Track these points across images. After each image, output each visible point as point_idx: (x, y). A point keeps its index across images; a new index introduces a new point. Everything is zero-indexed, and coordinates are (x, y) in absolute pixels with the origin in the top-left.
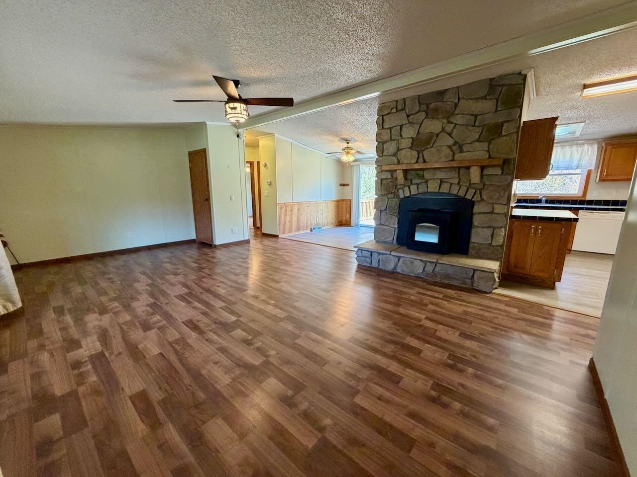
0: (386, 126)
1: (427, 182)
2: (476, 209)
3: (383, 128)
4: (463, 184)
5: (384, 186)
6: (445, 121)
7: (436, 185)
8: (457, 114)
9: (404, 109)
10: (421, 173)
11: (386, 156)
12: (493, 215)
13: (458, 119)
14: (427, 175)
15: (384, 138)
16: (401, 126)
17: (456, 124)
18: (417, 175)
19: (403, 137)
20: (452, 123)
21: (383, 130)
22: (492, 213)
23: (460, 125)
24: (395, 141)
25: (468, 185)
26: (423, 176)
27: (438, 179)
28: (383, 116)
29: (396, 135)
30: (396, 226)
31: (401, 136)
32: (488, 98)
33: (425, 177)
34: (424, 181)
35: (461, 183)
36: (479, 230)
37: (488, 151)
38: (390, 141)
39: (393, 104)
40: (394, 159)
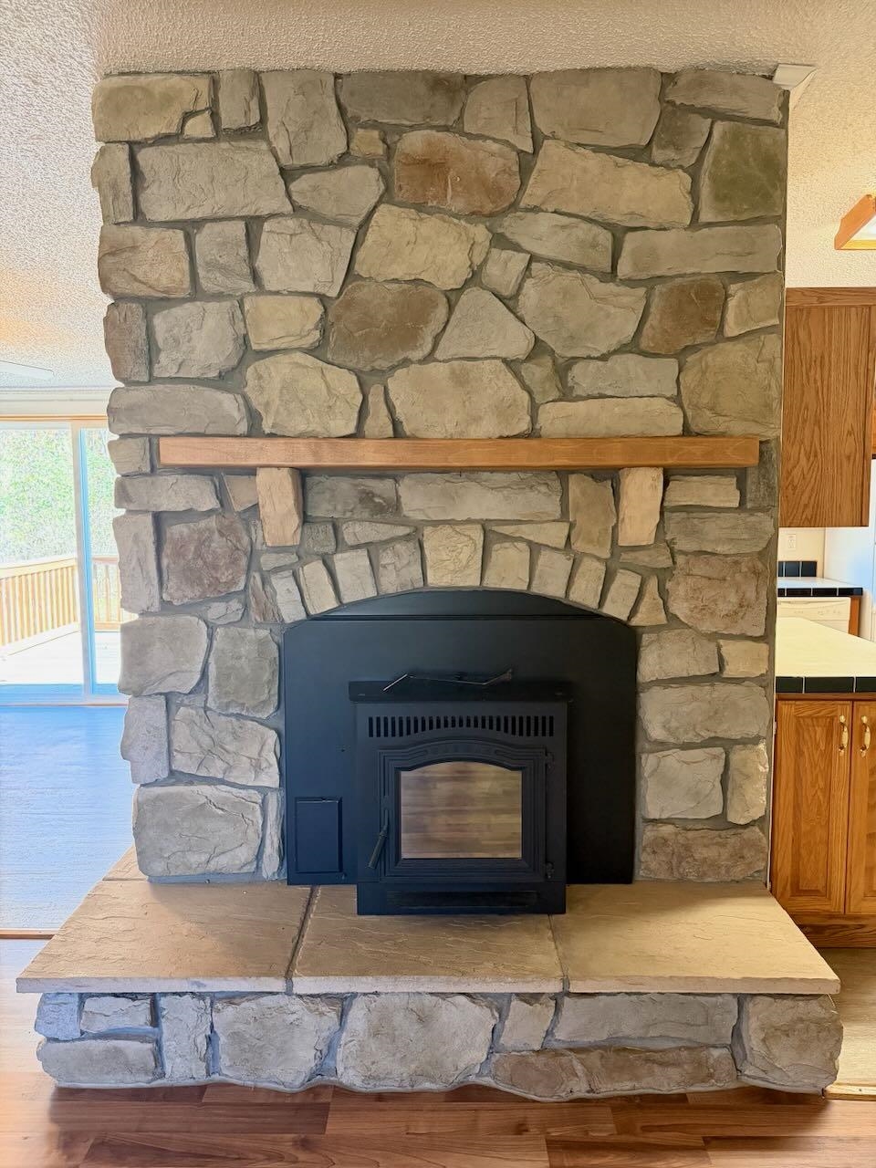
0: (159, 205)
1: (416, 538)
2: (651, 664)
3: (138, 216)
4: (590, 549)
5: (179, 553)
6: (480, 233)
7: (466, 552)
8: (535, 210)
9: (255, 131)
10: (383, 487)
11: (172, 380)
12: (722, 690)
13: (541, 234)
14: (416, 500)
15: (152, 278)
16: (253, 225)
17: (533, 258)
18: (366, 498)
19: (270, 285)
20: (517, 248)
21: (137, 231)
22: (715, 677)
23: (551, 262)
24: (226, 304)
25: (606, 554)
26: (396, 506)
27: (469, 521)
28: (133, 147)
29: (224, 270)
30: (271, 778)
31: (255, 276)
32: (659, 155)
33: (406, 511)
34: (401, 531)
35: (578, 545)
36: (672, 759)
37: (677, 400)
38: (192, 299)
39: (193, 91)
40: (229, 404)
